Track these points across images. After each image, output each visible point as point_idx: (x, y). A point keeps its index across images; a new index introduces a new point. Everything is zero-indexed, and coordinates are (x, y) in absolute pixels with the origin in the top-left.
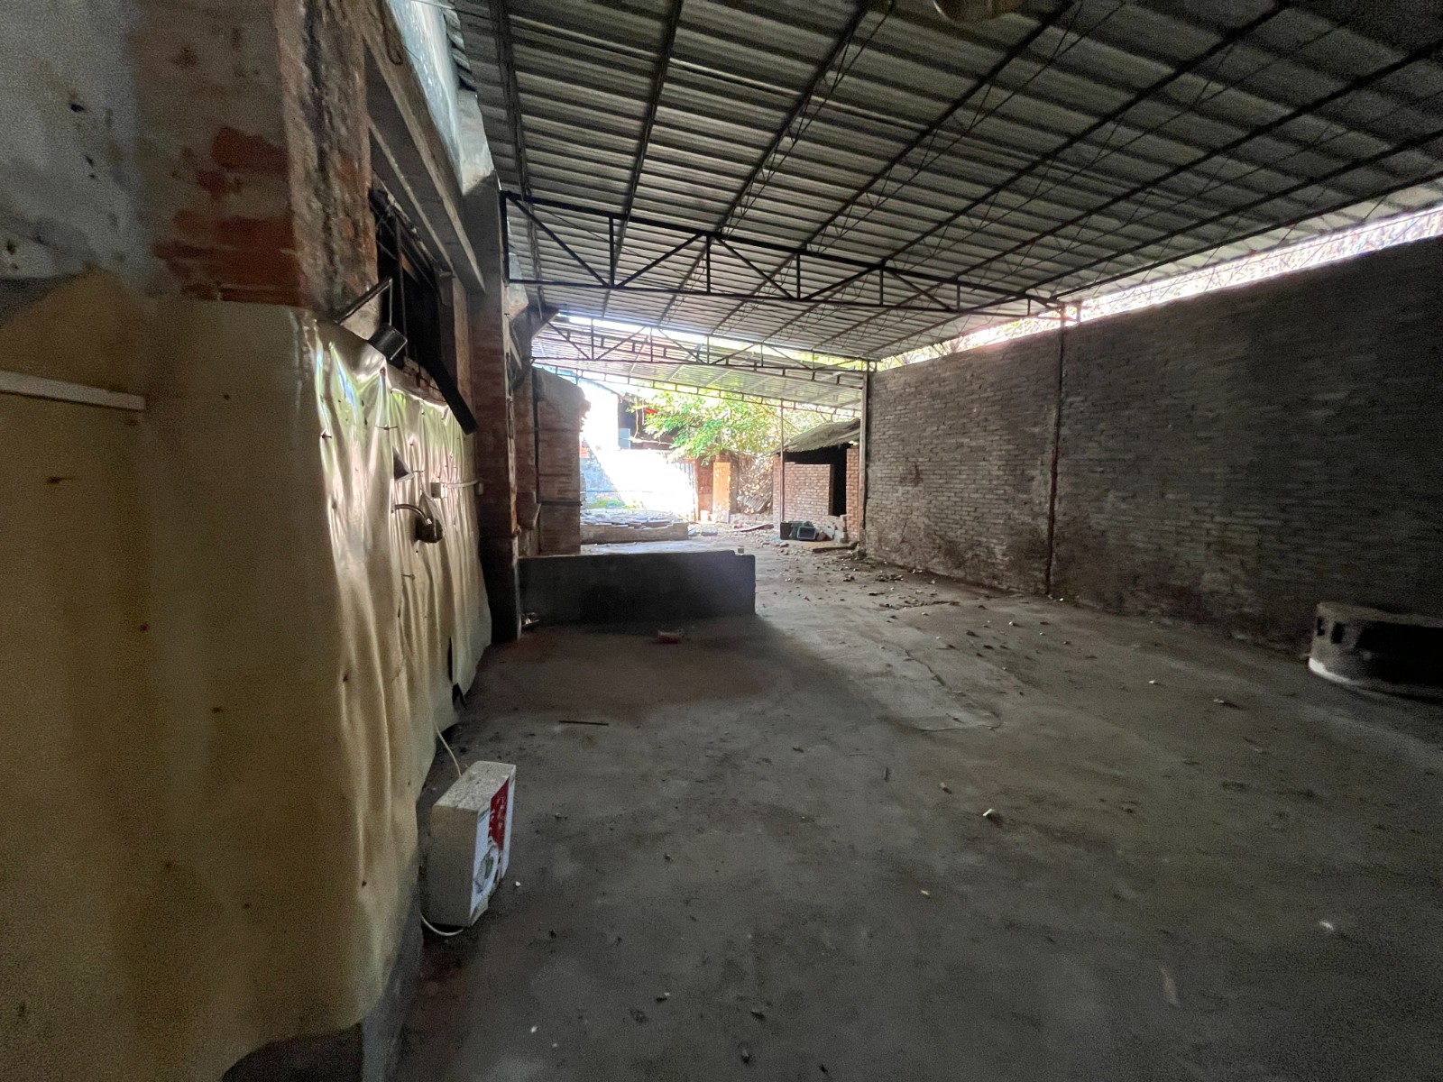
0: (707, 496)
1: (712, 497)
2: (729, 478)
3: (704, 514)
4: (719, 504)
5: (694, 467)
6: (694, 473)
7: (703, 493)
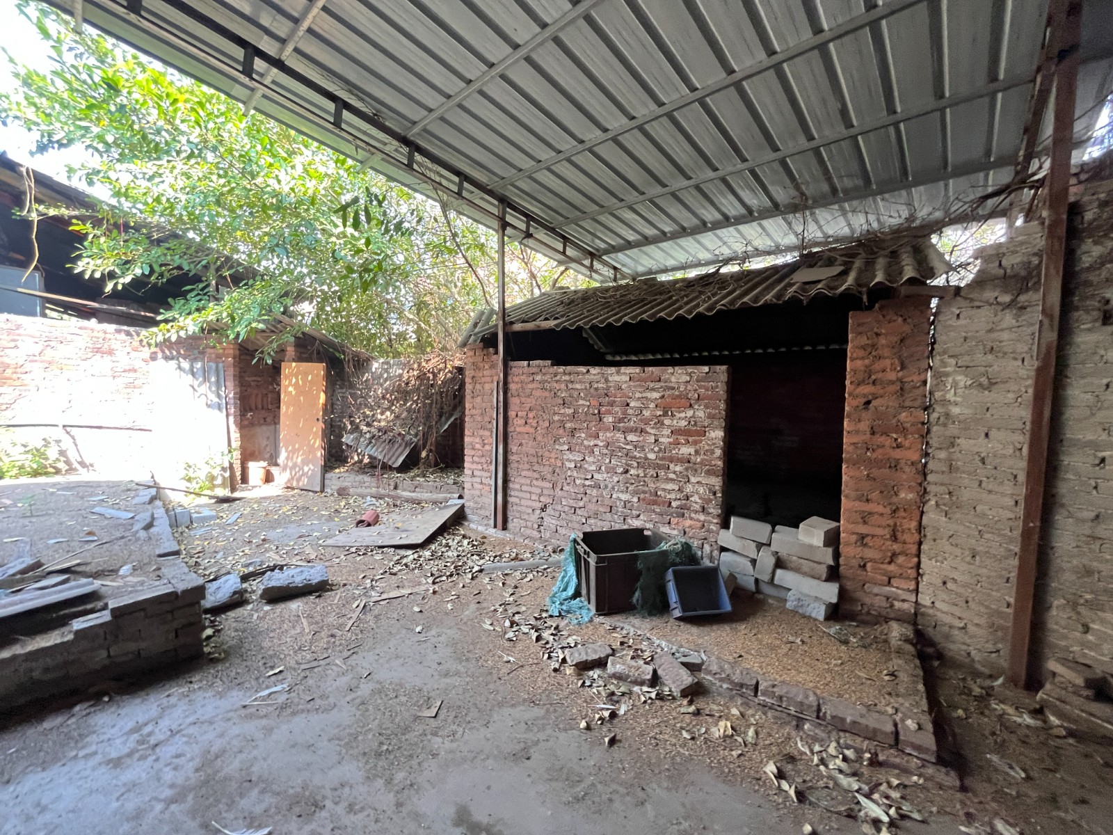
0: (262, 432)
1: (276, 433)
2: (323, 397)
3: (256, 469)
4: (294, 451)
5: (231, 371)
6: (230, 384)
7: (252, 424)
